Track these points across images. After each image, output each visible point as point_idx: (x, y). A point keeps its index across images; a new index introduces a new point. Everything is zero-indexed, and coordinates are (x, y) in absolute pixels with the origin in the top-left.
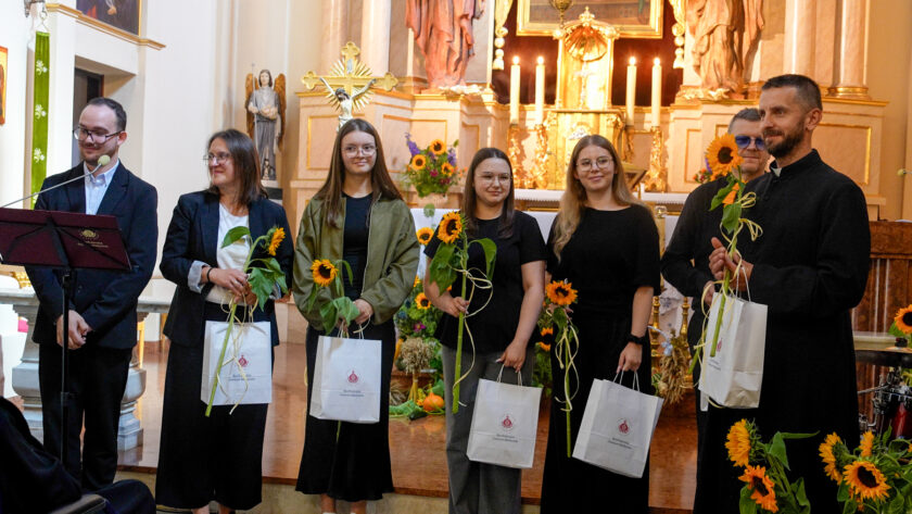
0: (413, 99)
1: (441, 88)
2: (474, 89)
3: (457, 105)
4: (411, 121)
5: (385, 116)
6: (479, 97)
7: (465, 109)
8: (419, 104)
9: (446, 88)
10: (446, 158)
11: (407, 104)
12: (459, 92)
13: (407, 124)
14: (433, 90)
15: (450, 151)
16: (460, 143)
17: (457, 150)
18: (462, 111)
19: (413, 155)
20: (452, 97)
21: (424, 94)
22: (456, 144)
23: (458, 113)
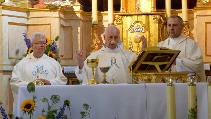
0: (28, 11)
1: (45, 3)
2: (68, 3)
3: (56, 14)
4: (27, 25)
5: (9, 23)
6: (71, 8)
7: (62, 16)
8: (32, 14)
9: (49, 3)
10: (51, 48)
11: (25, 14)
12: (57, 6)
13: (25, 28)
14: (40, 5)
15: (53, 44)
16: (60, 38)
17: (57, 43)
18: (60, 18)
19: (29, 48)
20: (53, 8)
21: (36, 7)
22: (57, 39)
23: (57, 19)
